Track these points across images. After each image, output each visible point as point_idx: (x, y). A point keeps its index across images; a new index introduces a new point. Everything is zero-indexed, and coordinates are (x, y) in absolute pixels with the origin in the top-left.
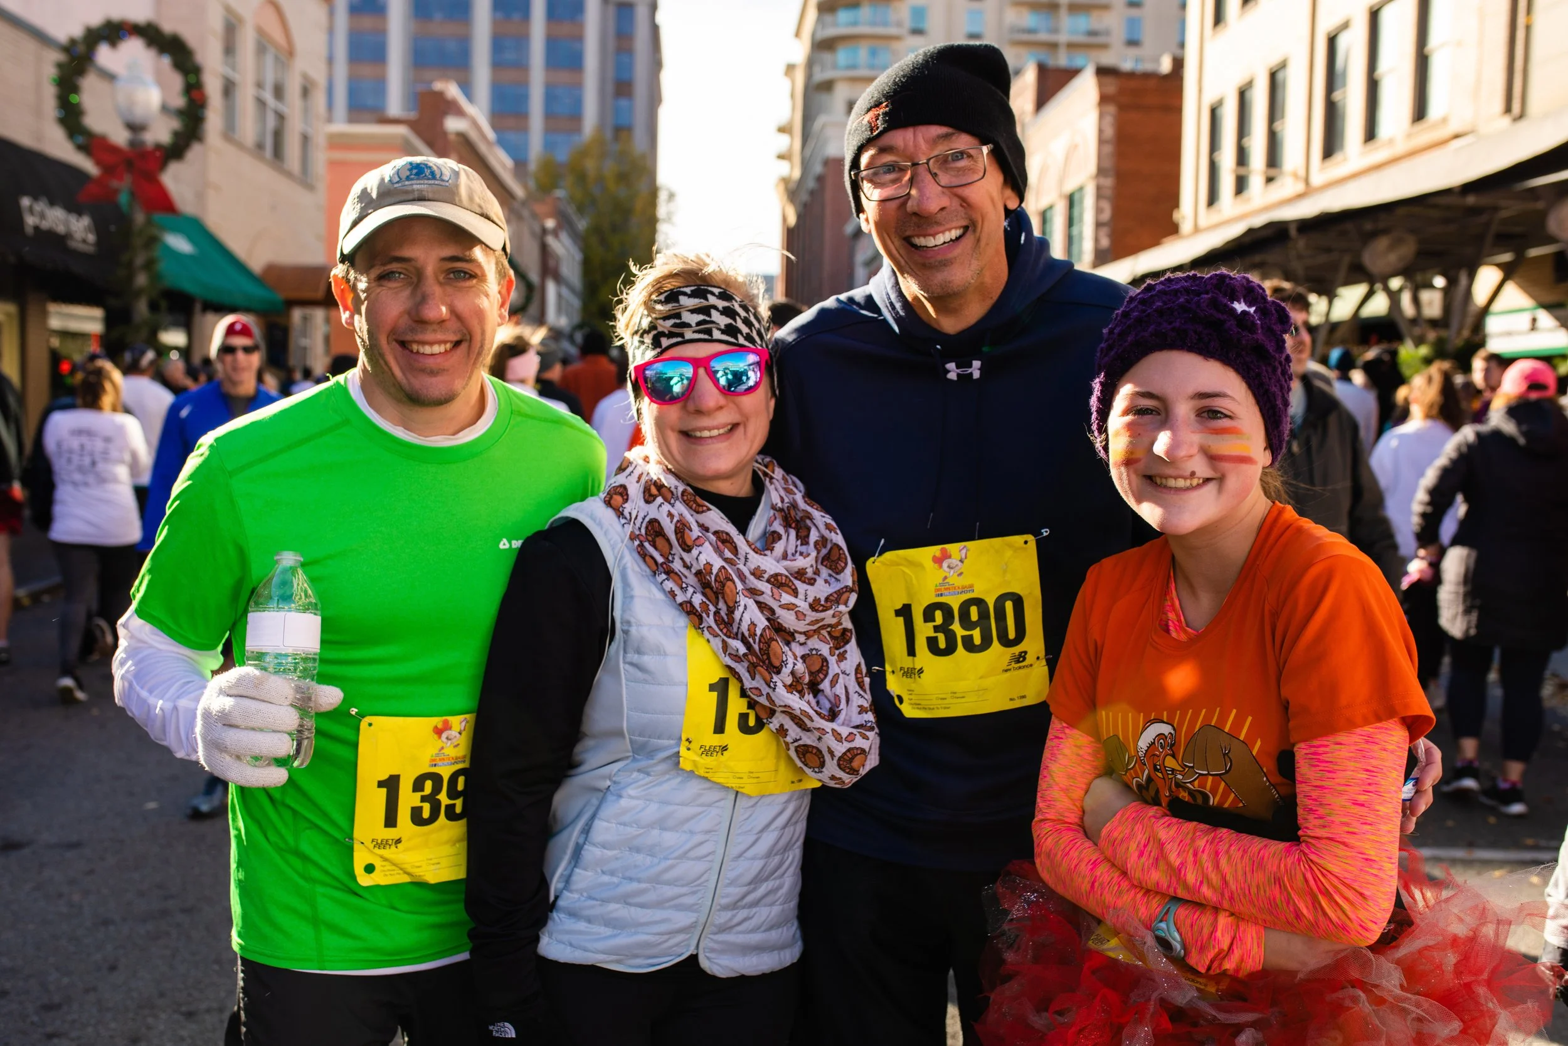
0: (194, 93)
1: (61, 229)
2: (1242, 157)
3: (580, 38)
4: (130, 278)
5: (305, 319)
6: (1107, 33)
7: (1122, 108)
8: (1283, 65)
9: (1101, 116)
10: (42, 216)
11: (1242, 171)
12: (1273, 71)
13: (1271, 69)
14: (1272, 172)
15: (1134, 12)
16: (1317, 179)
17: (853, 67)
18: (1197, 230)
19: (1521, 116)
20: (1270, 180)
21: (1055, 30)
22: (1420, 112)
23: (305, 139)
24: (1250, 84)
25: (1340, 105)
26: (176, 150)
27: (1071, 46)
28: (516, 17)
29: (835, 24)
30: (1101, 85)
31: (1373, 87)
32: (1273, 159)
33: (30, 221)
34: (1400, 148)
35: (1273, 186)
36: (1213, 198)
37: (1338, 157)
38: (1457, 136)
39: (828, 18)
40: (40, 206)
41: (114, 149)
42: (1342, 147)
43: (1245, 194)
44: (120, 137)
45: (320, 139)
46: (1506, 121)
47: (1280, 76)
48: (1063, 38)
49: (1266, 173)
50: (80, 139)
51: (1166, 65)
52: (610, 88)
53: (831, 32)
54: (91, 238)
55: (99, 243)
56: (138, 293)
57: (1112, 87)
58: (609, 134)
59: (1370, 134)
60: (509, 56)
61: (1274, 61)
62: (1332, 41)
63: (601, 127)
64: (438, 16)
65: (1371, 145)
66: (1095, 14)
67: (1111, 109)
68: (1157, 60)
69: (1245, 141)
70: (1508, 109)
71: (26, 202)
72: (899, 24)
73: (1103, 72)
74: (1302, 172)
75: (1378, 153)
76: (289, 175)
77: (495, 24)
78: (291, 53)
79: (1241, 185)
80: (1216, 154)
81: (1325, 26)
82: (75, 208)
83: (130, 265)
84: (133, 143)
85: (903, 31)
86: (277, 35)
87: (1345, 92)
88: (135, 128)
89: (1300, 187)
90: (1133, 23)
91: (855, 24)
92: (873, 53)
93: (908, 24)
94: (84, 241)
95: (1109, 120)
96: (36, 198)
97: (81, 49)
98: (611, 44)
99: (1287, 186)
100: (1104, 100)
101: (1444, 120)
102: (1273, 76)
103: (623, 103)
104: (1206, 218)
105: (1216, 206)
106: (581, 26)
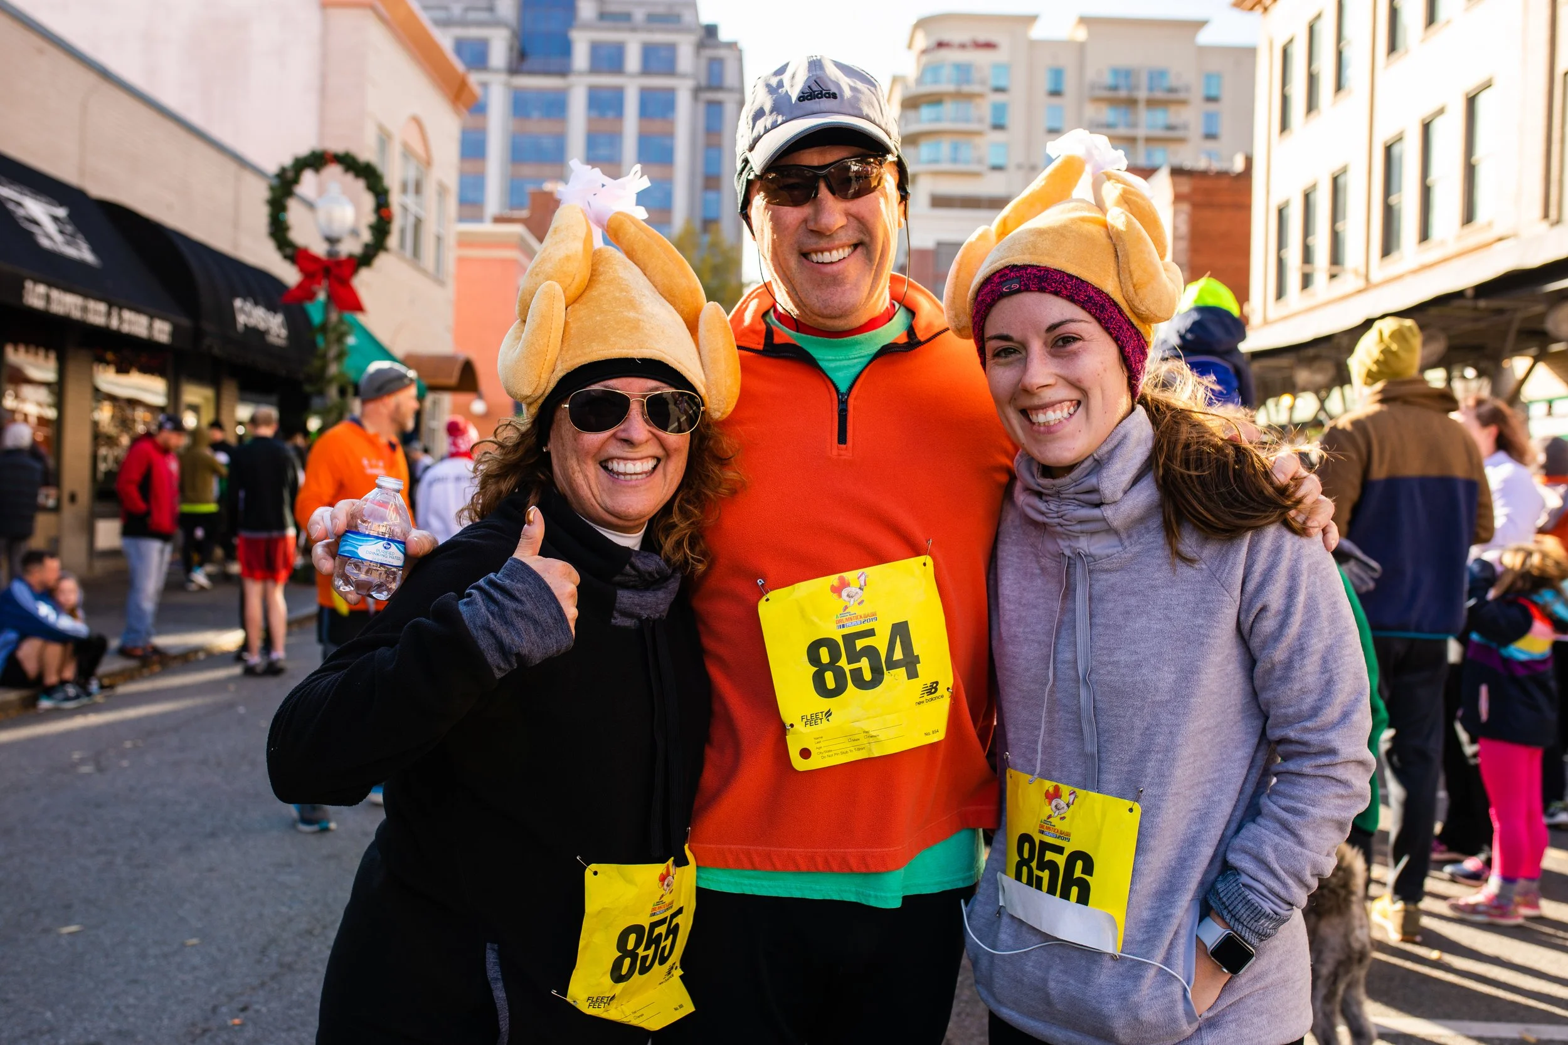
0: (383, 210)
1: (262, 326)
2: (1307, 256)
3: (670, 135)
4: (324, 368)
5: (435, 403)
6: (1185, 127)
7: (1196, 206)
8: (1344, 170)
9: (1176, 214)
10: (249, 315)
11: (1307, 269)
12: (1336, 175)
13: (1333, 174)
14: (1335, 269)
15: (1211, 107)
16: (1376, 276)
17: (936, 161)
18: (1266, 322)
19: (1558, 222)
20: (1333, 276)
21: (1134, 125)
22: (1469, 217)
23: (439, 239)
24: (1314, 187)
25: (1396, 208)
26: (366, 258)
27: (1149, 140)
28: (610, 115)
29: (919, 121)
30: (1175, 185)
31: (1426, 192)
32: (1336, 258)
33: (241, 319)
34: (1452, 248)
35: (1336, 281)
36: (1280, 293)
37: (1395, 256)
38: (1500, 239)
39: (911, 114)
40: (248, 306)
41: (315, 259)
42: (1398, 247)
43: (1310, 289)
44: (319, 249)
45: (451, 240)
46: (1545, 225)
47: (1341, 181)
48: (1141, 132)
49: (1329, 270)
50: (289, 251)
51: (1239, 165)
52: (699, 182)
53: (914, 128)
54: (284, 332)
55: (290, 337)
56: (330, 381)
57: (1186, 186)
58: (698, 225)
59: (1424, 235)
60: (603, 152)
61: (1335, 167)
62: (1388, 150)
63: (690, 219)
64: (535, 115)
65: (1426, 245)
66: (1173, 109)
67: (1185, 207)
68: (1231, 159)
69: (1310, 239)
70: (1546, 216)
71: (238, 303)
72: (980, 120)
73: (1177, 172)
74: (1362, 270)
75: (1431, 253)
76: (424, 272)
77: (590, 121)
78: (428, 163)
79: (1306, 281)
80: (1283, 251)
81: (1382, 136)
82: (272, 308)
83: (324, 356)
84: (331, 254)
85: (985, 126)
86: (418, 147)
87: (1400, 196)
88: (332, 241)
89: (1361, 283)
90: (1210, 118)
91: (937, 120)
92: (956, 148)
93: (989, 119)
94: (278, 336)
95: (1183, 219)
96: (245, 299)
97: (290, 175)
98: (701, 139)
99: (1349, 282)
100: (1178, 198)
101: (1490, 225)
102: (1335, 180)
103: (711, 196)
104: (1275, 310)
105: (1284, 299)
106: (672, 123)
